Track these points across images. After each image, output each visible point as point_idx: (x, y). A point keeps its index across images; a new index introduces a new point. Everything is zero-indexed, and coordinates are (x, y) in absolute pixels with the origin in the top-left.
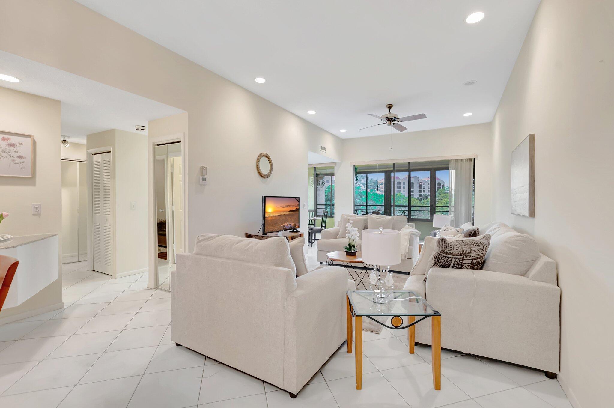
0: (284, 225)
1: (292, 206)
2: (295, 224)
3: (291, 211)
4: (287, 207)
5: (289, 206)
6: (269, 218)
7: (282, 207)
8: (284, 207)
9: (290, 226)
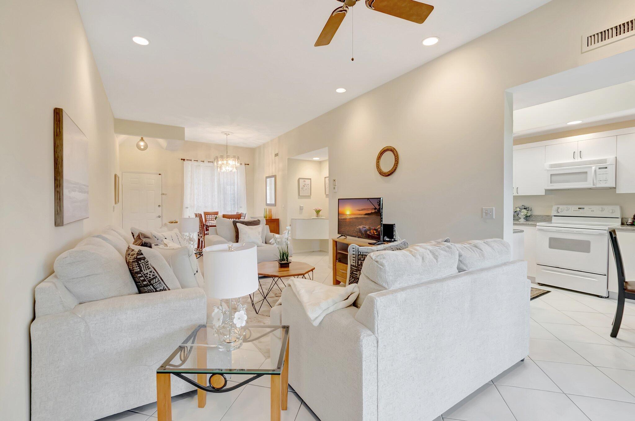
0: (359, 227)
1: (367, 209)
2: (369, 228)
3: (366, 214)
4: (362, 210)
5: (365, 209)
6: (348, 220)
7: (358, 210)
8: (360, 210)
9: (365, 229)
